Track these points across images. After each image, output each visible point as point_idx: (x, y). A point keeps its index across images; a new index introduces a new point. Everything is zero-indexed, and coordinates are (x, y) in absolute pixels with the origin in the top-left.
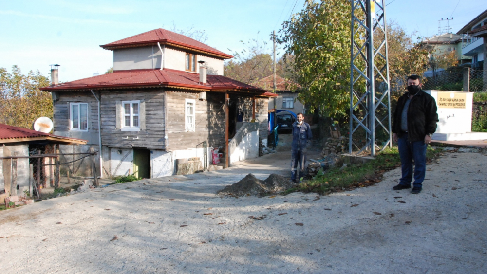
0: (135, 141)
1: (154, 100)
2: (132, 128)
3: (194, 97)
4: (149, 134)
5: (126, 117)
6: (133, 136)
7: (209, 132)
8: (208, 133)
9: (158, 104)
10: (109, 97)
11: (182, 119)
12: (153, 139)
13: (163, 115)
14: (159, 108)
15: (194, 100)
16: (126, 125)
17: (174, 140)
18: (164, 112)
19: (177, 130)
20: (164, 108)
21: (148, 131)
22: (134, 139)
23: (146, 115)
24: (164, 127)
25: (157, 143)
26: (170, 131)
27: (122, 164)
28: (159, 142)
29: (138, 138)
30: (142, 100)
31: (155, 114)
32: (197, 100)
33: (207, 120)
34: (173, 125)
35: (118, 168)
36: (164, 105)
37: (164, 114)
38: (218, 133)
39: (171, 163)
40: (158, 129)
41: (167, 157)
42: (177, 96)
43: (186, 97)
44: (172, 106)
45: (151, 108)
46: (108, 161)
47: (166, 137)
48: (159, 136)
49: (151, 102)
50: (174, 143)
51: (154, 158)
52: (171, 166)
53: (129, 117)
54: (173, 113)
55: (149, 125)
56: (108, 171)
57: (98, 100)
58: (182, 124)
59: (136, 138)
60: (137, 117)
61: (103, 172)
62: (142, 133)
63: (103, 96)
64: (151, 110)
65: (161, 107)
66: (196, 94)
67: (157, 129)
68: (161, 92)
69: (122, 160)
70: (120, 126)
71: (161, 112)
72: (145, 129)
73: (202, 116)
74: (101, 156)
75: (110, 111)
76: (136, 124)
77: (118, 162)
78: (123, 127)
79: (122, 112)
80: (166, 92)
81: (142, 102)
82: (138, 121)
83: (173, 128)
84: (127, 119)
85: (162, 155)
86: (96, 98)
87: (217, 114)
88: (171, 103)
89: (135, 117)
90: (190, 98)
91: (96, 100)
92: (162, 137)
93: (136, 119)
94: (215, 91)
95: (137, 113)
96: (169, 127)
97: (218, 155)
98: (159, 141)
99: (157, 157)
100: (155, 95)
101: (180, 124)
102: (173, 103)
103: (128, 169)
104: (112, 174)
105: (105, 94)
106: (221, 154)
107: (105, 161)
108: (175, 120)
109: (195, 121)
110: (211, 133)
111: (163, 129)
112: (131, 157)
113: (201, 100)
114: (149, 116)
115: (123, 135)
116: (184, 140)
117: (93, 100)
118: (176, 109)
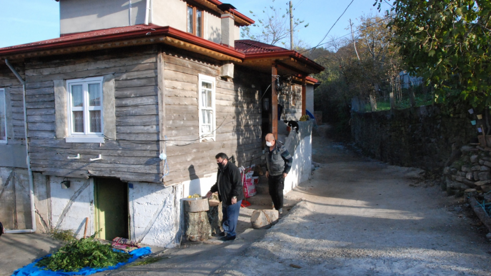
0: (95, 164)
1: (135, 74)
2: (89, 135)
3: (214, 72)
4: (124, 149)
5: (75, 113)
6: (89, 153)
7: (238, 139)
8: (236, 142)
9: (143, 82)
10: (41, 73)
11: (194, 117)
12: (132, 160)
13: (154, 107)
14: (144, 91)
15: (214, 78)
16: (76, 130)
17: (178, 160)
18: (157, 99)
19: (184, 140)
20: (156, 91)
21: (122, 143)
22: (92, 160)
23: (117, 107)
24: (158, 133)
25: (142, 169)
26: (170, 141)
27: (71, 208)
28: (147, 167)
29: (100, 157)
30: (108, 77)
31: (136, 106)
32: (219, 78)
33: (234, 118)
34: (176, 128)
35: (64, 214)
36: (157, 85)
37: (157, 104)
38: (250, 142)
39: (173, 209)
40: (144, 139)
41: (165, 196)
42: (183, 66)
43: (200, 71)
44: (174, 88)
45: (127, 92)
46: (46, 201)
47: (163, 156)
48: (145, 154)
49: (126, 80)
50: (178, 166)
51: (137, 198)
52: (174, 214)
53: (82, 113)
54: (177, 102)
55: (123, 129)
56: (47, 219)
57: (22, 82)
58: (193, 126)
59: (98, 157)
60: (99, 112)
61: (37, 220)
62: (108, 147)
63: (30, 73)
64: (127, 97)
65: (150, 90)
66: (217, 67)
67: (142, 138)
68: (150, 55)
69: (73, 199)
70: (64, 133)
71: (150, 101)
72: (115, 138)
73: (227, 109)
74: (32, 192)
75: (44, 102)
76: (96, 127)
77: (65, 202)
78: (69, 133)
79: (67, 103)
80: (160, 55)
81: (108, 80)
82: (99, 120)
83: (176, 135)
84: (78, 118)
85: (152, 192)
86: (19, 79)
87: (248, 107)
88: (172, 80)
89: (93, 113)
90: (208, 73)
91: (18, 81)
92: (154, 155)
93: (97, 118)
94: (250, 61)
95: (98, 104)
96: (170, 132)
97: (252, 182)
98: (147, 164)
99: (142, 196)
100: (136, 62)
101: (189, 126)
102: (176, 80)
103: (84, 218)
104: (55, 225)
105: (33, 67)
106: (256, 178)
107: (40, 200)
108: (180, 117)
109: (215, 120)
110: (241, 140)
111: (155, 138)
112: (90, 194)
113: (225, 78)
114: (124, 109)
115: (69, 151)
116: (198, 159)
117: (14, 82)
118: (183, 94)
